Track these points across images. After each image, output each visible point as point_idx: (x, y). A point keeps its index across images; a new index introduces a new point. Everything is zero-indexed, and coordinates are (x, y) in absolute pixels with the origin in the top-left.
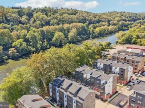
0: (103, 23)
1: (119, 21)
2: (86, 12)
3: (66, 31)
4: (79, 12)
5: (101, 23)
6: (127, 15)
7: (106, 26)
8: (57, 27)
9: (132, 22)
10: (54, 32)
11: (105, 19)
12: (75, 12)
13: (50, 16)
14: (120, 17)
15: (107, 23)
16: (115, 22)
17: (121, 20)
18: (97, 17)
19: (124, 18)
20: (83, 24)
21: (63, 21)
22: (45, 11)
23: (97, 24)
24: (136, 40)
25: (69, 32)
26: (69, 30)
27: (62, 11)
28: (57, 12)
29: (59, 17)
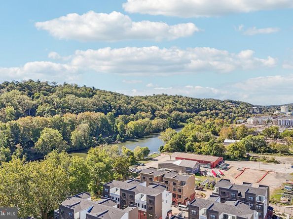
0: (143, 114)
1: (170, 111)
2: (112, 93)
3: (68, 128)
4: (98, 93)
5: (138, 114)
6: (185, 101)
7: (147, 119)
8: (49, 119)
9: (194, 114)
10: (42, 129)
11: (147, 107)
12: (91, 93)
13: (38, 98)
14: (173, 104)
15: (149, 113)
16: (163, 112)
17: (175, 109)
18: (133, 103)
19: (179, 106)
20: (103, 114)
21: (64, 108)
22: (29, 87)
23: (132, 116)
24: (192, 145)
25: (73, 129)
26: (73, 125)
27: (64, 90)
28: (54, 91)
29: (57, 100)
